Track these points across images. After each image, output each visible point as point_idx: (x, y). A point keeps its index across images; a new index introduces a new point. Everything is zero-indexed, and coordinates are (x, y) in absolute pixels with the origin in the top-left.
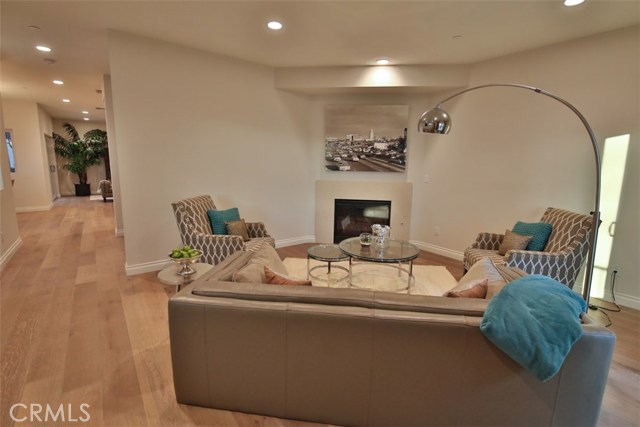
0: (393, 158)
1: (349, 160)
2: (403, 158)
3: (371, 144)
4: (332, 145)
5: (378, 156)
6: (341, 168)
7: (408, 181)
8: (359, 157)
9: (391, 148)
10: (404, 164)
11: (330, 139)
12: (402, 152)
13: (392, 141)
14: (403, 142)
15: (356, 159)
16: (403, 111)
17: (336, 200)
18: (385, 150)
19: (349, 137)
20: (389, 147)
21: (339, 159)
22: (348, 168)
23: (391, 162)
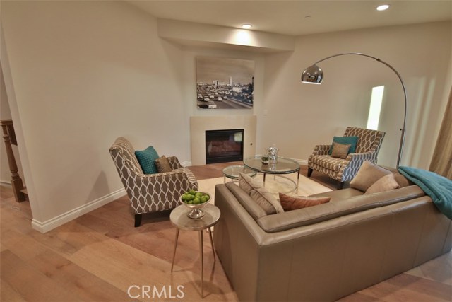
0: (246, 99)
1: (215, 100)
2: (251, 98)
3: (230, 88)
4: (202, 88)
5: (236, 97)
6: (210, 106)
7: (254, 114)
8: (222, 98)
9: (244, 91)
10: (252, 102)
11: (201, 84)
12: (251, 94)
13: (244, 86)
14: (251, 87)
15: (220, 99)
16: (251, 64)
17: (206, 131)
18: (240, 93)
19: (215, 82)
20: (243, 90)
21: (208, 99)
22: (214, 106)
23: (244, 101)
